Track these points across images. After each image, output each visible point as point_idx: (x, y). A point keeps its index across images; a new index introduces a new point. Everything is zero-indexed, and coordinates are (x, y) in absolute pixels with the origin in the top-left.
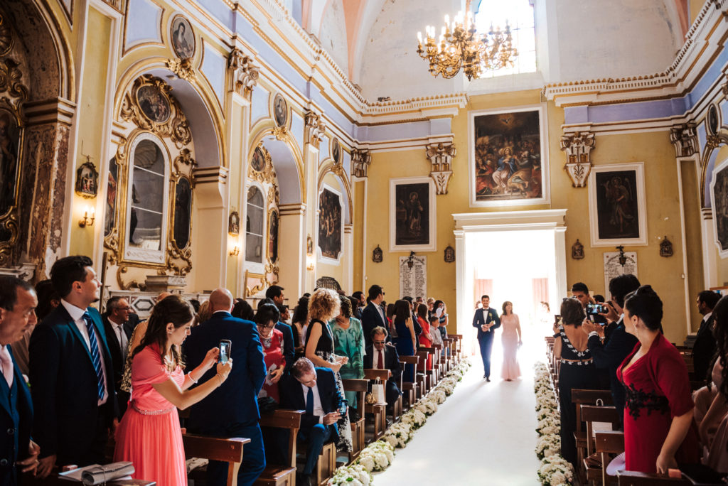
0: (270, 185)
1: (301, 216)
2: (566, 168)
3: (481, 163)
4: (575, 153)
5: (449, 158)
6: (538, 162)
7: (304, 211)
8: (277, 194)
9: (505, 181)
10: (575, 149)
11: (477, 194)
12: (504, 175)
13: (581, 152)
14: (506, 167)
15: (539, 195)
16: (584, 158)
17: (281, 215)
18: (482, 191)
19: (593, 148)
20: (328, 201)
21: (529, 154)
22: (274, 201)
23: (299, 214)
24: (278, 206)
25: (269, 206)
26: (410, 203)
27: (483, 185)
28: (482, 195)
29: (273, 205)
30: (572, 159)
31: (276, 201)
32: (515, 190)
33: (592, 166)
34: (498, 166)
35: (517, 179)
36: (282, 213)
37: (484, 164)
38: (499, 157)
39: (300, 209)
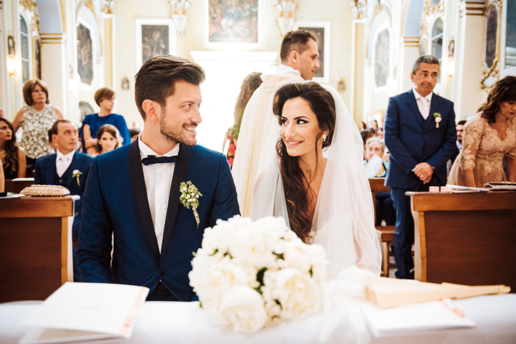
0: (32, 14)
1: (63, 46)
2: (277, 21)
3: (212, 11)
4: (284, 10)
5: (187, 4)
6: (256, 14)
7: (65, 40)
8: (38, 23)
9: (231, 27)
10: (284, 6)
11: (210, 37)
12: (231, 22)
13: (288, 9)
14: (233, 16)
15: (256, 41)
16: (290, 15)
17: (43, 43)
18: (213, 35)
19: (297, 7)
20: (83, 33)
21: (251, 7)
22: (36, 29)
23: (60, 43)
24: (40, 34)
25: (33, 34)
26: (153, 41)
27: (214, 30)
28: (212, 38)
29: (35, 33)
30: (282, 15)
31: (38, 30)
32: (238, 35)
33: (296, 20)
34: (227, 15)
35: (241, 27)
36: (44, 41)
37: (215, 12)
38: (227, 8)
39: (60, 39)
